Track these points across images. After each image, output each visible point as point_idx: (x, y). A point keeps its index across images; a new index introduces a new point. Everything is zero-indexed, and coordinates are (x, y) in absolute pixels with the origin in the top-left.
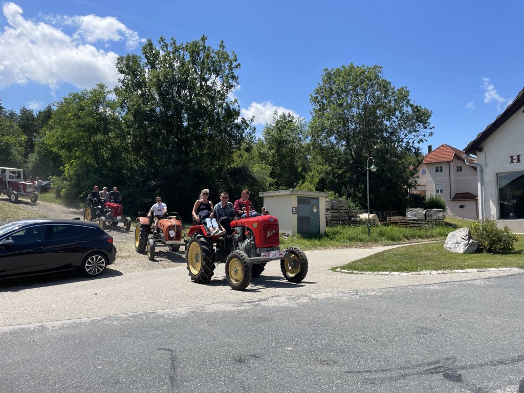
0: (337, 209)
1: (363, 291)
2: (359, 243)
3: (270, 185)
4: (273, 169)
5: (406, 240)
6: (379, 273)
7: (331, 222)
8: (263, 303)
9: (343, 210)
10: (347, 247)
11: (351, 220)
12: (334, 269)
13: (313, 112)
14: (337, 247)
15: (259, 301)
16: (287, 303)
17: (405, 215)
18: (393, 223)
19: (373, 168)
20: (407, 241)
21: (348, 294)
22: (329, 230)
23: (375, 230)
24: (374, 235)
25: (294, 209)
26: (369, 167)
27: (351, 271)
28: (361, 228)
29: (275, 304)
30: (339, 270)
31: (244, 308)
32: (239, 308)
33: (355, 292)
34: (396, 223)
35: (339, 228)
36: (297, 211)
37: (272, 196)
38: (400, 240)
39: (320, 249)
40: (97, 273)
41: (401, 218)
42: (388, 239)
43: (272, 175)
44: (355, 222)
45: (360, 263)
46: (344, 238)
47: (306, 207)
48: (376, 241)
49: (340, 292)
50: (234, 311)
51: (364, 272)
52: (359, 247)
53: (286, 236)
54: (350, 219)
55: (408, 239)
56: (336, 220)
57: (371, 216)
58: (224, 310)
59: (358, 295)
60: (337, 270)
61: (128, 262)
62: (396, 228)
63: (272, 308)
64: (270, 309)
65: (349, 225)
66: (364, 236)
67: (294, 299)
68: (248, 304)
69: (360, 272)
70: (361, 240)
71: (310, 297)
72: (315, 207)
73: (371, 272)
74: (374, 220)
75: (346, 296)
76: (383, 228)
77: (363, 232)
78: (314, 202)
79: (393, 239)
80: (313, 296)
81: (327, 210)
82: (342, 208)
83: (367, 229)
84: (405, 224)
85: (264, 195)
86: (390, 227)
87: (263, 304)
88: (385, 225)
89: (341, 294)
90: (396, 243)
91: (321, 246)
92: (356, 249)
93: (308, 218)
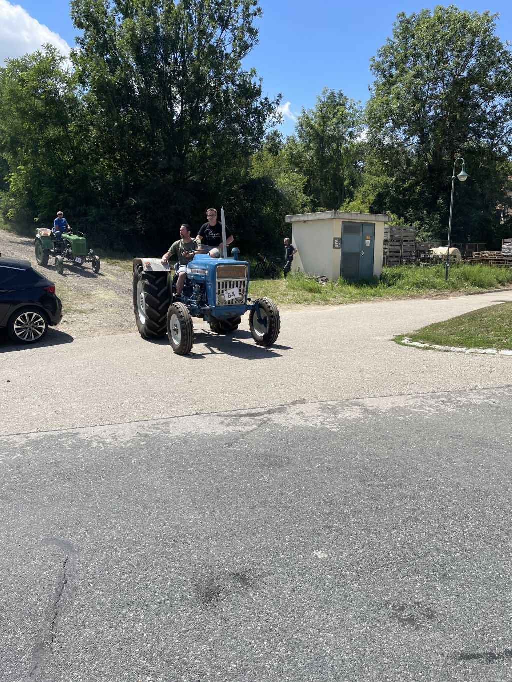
0: (399, 241)
1: (460, 393)
2: (432, 292)
3: (304, 206)
4: (309, 181)
5: (500, 285)
6: (479, 350)
7: (390, 259)
8: (277, 418)
9: (407, 241)
10: (413, 297)
11: (419, 257)
12: (398, 339)
13: (373, 87)
14: (399, 298)
15: (270, 412)
16: (320, 419)
17: (500, 249)
18: (483, 261)
19: (463, 176)
20: (502, 288)
21: (432, 402)
22: (388, 271)
23: (455, 271)
24: (453, 279)
25: (336, 241)
26: (456, 175)
27: (428, 345)
28: (434, 269)
29: (297, 421)
30: (406, 340)
31: (240, 428)
32: (231, 429)
33: (446, 397)
34: (486, 261)
35: (401, 269)
36: (341, 243)
37: (305, 222)
38: (491, 285)
39: (373, 301)
40: (34, 338)
41: (495, 253)
42: (474, 285)
43: (307, 190)
44: (427, 260)
45: (442, 331)
46: (409, 283)
47: (355, 238)
48: (456, 287)
49: (417, 395)
50: (221, 437)
51: (452, 348)
52: (432, 297)
53: (324, 281)
54: (418, 255)
55: (503, 285)
56: (397, 257)
57: (452, 249)
58: (203, 433)
59: (452, 402)
60: (403, 341)
61: (87, 320)
62: (486, 269)
63: (292, 431)
64: (287, 434)
65: (418, 264)
66: (438, 281)
67: (334, 410)
68: (248, 418)
69: (444, 348)
70: (435, 287)
71: (362, 406)
72: (368, 237)
73: (464, 349)
74: (455, 257)
75: (430, 406)
76: (467, 268)
77: (438, 274)
78: (367, 230)
79: (483, 286)
80: (370, 403)
81: (386, 242)
82: (407, 239)
83: (444, 271)
84: (500, 262)
85: (293, 220)
86: (479, 266)
87: (276, 421)
88: (470, 263)
89: (420, 401)
90: (485, 290)
91: (375, 296)
92: (427, 301)
93: (358, 254)
